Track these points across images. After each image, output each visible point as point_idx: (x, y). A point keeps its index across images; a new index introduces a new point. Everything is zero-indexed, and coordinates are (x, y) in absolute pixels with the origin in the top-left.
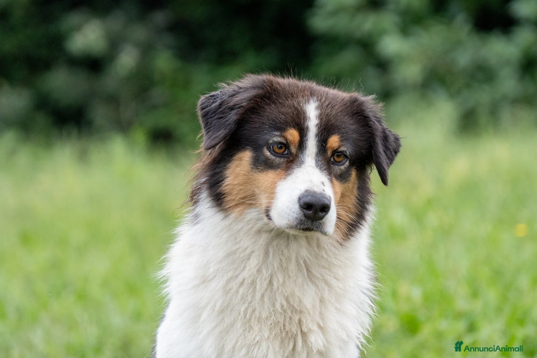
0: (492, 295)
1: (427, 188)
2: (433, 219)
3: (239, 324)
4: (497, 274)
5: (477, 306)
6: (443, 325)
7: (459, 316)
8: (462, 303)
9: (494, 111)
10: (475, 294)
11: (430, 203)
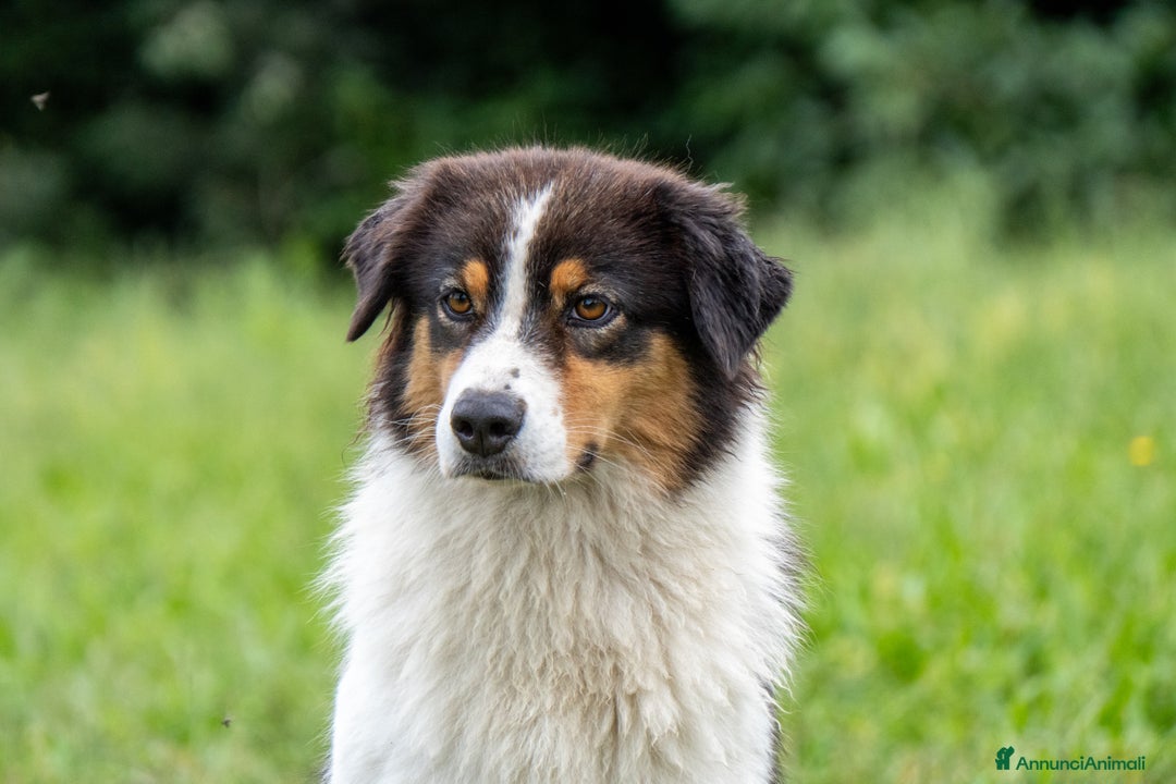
0: (1079, 593)
1: (934, 361)
2: (947, 429)
3: (488, 688)
4: (1090, 547)
5: (1048, 618)
6: (973, 660)
7: (1007, 639)
8: (1012, 611)
9: (1078, 193)
10: (1042, 591)
11: (940, 393)
